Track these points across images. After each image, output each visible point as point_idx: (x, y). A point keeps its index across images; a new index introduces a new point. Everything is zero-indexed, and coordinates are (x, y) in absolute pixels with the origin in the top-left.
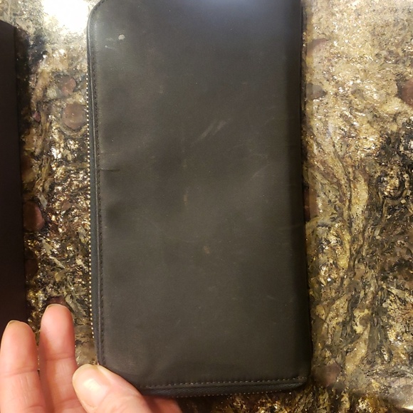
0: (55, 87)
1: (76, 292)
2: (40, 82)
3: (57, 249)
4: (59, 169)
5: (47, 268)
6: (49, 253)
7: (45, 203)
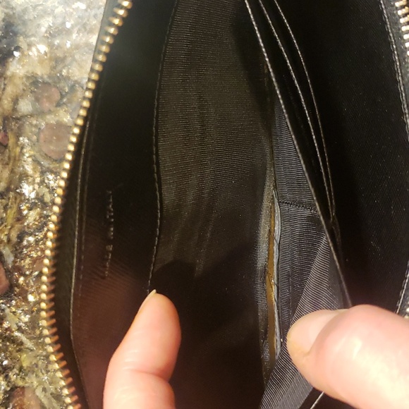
0: (30, 97)
1: (50, 384)
2: (9, 89)
3: (26, 323)
4: (31, 212)
5: (11, 347)
6: (14, 327)
7: (10, 259)
